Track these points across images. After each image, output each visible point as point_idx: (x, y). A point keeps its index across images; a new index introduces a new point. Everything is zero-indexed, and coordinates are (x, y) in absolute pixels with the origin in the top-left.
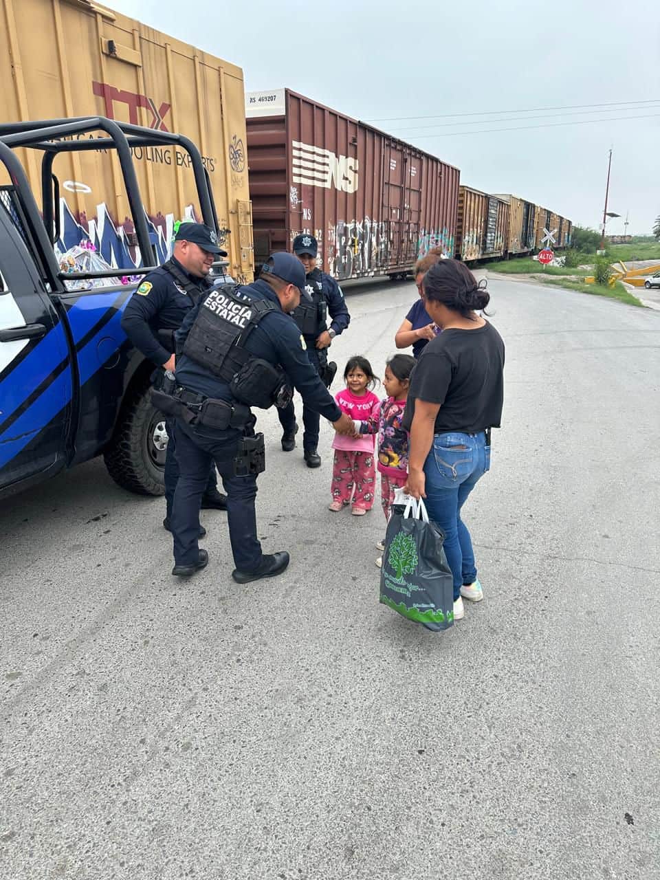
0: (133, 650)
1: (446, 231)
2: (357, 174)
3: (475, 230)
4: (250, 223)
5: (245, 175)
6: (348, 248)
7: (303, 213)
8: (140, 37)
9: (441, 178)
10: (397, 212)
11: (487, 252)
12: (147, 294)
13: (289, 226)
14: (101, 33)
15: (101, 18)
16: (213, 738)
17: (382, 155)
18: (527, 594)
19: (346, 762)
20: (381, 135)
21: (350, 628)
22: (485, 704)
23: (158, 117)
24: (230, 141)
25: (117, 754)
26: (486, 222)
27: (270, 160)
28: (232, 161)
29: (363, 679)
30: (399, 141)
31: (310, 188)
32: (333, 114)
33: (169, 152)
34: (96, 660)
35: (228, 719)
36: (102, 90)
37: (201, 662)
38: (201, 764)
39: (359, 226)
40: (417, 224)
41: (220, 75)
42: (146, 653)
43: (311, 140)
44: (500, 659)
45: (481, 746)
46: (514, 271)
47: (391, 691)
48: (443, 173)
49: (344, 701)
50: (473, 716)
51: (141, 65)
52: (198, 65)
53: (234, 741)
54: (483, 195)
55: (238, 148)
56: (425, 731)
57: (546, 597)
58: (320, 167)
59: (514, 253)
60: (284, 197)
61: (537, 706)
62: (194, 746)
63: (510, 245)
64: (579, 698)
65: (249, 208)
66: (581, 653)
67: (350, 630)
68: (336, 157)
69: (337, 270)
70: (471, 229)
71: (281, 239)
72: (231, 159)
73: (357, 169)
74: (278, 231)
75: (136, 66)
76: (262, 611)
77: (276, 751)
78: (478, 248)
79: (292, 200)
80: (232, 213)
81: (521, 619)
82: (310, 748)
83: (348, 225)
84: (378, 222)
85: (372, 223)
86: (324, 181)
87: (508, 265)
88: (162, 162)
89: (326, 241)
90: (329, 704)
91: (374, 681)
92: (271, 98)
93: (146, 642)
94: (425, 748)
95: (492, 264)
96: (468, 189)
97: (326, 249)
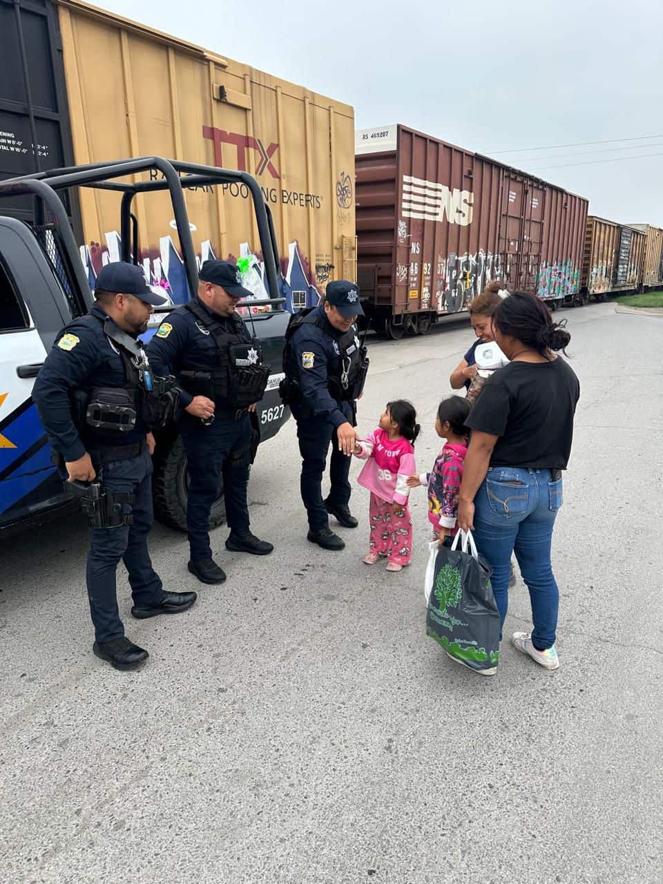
0: (109, 703)
1: (570, 263)
2: (472, 208)
3: (605, 261)
4: (355, 258)
5: (352, 210)
6: (459, 282)
7: (411, 248)
8: (251, 82)
9: (566, 209)
10: (515, 244)
11: (618, 284)
12: (167, 336)
13: (396, 260)
14: (213, 80)
15: (214, 66)
16: (150, 819)
17: (501, 186)
18: (559, 684)
19: (282, 872)
20: (499, 166)
21: (341, 705)
22: (467, 821)
23: (266, 158)
24: (337, 177)
25: (47, 824)
26: (618, 253)
27: (379, 195)
28: (339, 197)
29: (334, 770)
30: (520, 172)
31: (420, 222)
32: (448, 147)
33: (275, 190)
34: (69, 710)
35: (174, 797)
36: (211, 133)
37: (170, 726)
38: (126, 849)
39: (472, 259)
40: (538, 256)
41: (330, 114)
42: (120, 709)
43: (423, 176)
44: (502, 765)
45: (446, 876)
46: (647, 304)
47: (362, 789)
48: (569, 204)
49: (305, 794)
50: (448, 835)
51: (251, 108)
52: (308, 106)
53: (170, 827)
54: (614, 225)
55: (346, 184)
56: (385, 846)
57: (581, 691)
58: (432, 201)
59: (650, 286)
60: (392, 231)
61: (530, 833)
62: (127, 826)
63: (646, 278)
64: (586, 830)
65: (355, 243)
66: (606, 769)
67: (340, 708)
68: (450, 190)
69: (445, 303)
70: (600, 261)
71: (387, 273)
72: (338, 196)
73: (472, 202)
74: (385, 265)
75: (245, 110)
76: (253, 674)
77: (210, 845)
78: (607, 281)
79: (400, 234)
80: (336, 248)
81: (543, 716)
82: (248, 848)
83: (459, 258)
84: (494, 255)
85: (487, 255)
86: (435, 214)
87: (641, 298)
88: (267, 200)
89: (435, 275)
90: (287, 795)
91: (347, 774)
92: (383, 134)
93: (125, 695)
94: (378, 868)
95: (625, 297)
96: (597, 220)
97: (435, 283)
